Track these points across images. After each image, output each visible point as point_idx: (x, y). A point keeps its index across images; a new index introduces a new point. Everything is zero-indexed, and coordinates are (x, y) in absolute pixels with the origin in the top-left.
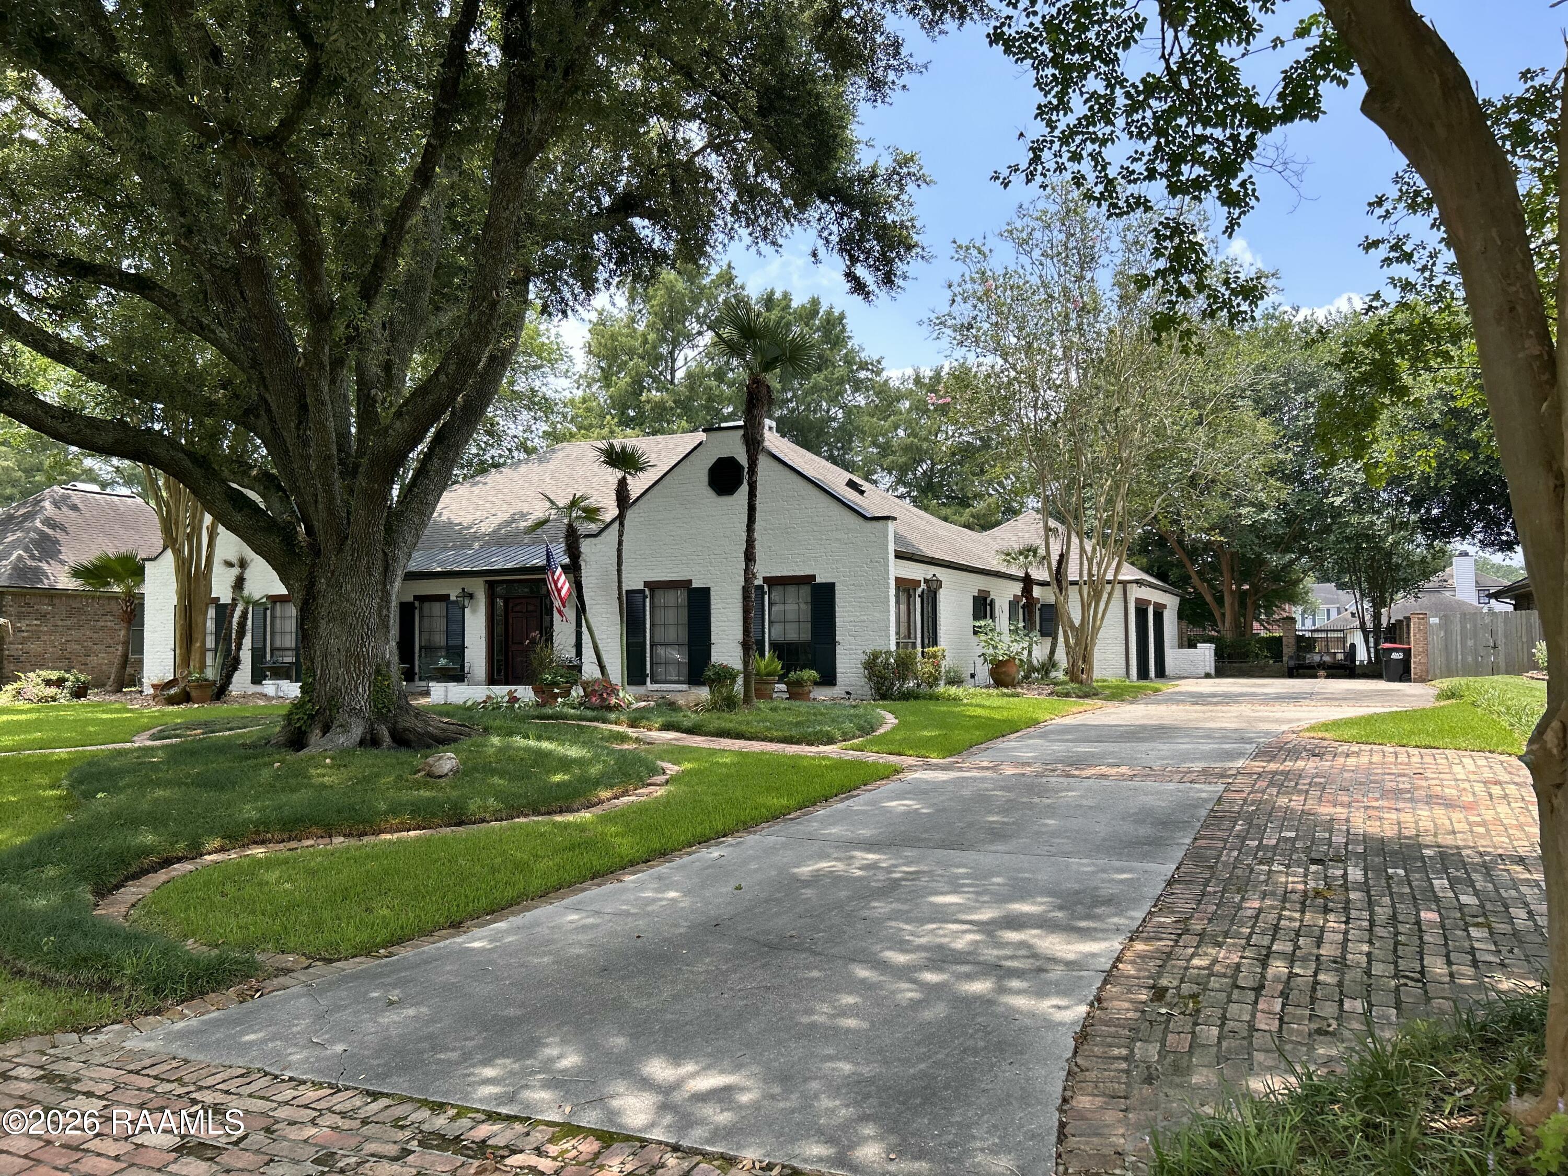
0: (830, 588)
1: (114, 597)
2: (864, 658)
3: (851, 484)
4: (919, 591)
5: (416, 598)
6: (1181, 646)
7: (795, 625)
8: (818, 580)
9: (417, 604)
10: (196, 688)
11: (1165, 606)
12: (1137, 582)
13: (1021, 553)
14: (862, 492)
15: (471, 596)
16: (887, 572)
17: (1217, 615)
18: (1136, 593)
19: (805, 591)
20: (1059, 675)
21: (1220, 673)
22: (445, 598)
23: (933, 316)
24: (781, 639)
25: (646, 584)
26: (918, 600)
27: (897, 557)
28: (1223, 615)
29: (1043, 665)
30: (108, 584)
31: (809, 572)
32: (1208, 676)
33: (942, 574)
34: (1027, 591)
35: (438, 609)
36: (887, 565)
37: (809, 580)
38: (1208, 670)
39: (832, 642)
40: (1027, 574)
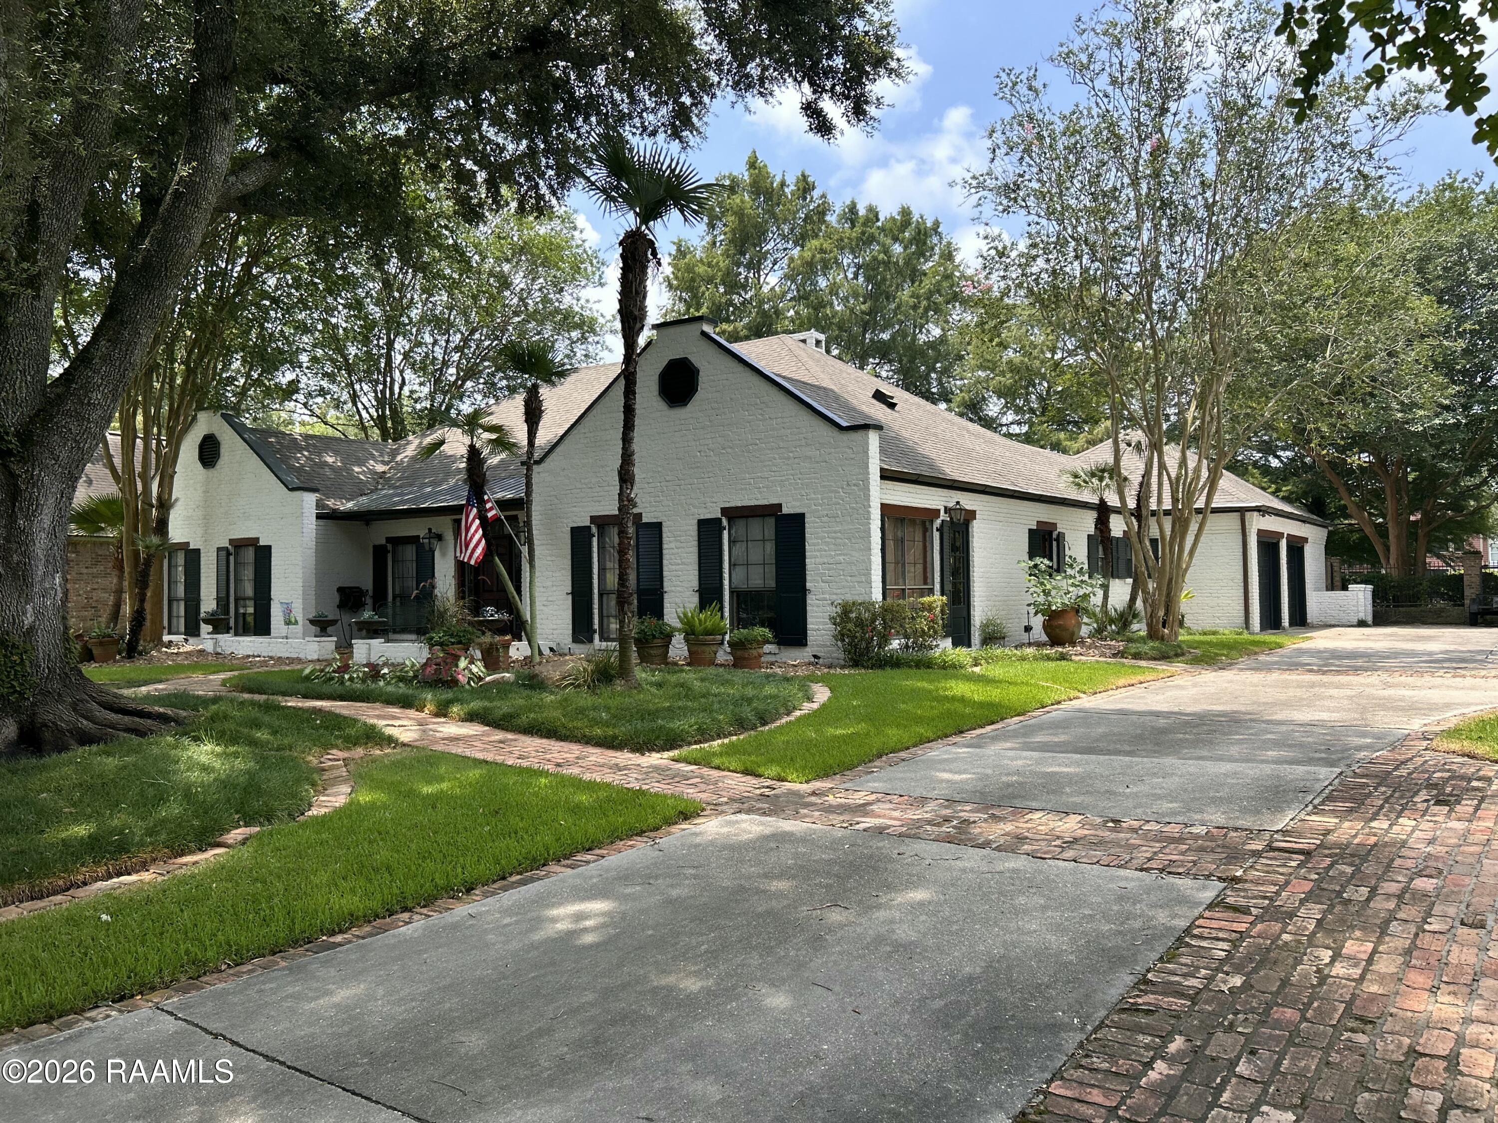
0: (798, 520)
1: (106, 543)
2: (834, 611)
3: (879, 396)
4: (937, 524)
5: (389, 540)
6: (1331, 587)
7: (760, 569)
8: (785, 510)
9: (390, 547)
10: (95, 644)
11: (1305, 540)
12: (1258, 509)
13: (1093, 475)
14: (892, 406)
15: (440, 537)
16: (867, 497)
17: (1379, 549)
18: (1258, 523)
19: (769, 526)
20: (1139, 628)
21: (1380, 619)
22: (414, 540)
23: (968, 176)
24: (744, 587)
25: (593, 519)
26: (936, 535)
27: (882, 477)
28: (1387, 549)
29: (1122, 615)
30: (102, 529)
31: (774, 501)
32: (1362, 624)
33: (968, 501)
34: (1102, 523)
35: (410, 552)
36: (866, 489)
37: (773, 510)
38: (1362, 616)
39: (803, 591)
40: (1102, 501)
